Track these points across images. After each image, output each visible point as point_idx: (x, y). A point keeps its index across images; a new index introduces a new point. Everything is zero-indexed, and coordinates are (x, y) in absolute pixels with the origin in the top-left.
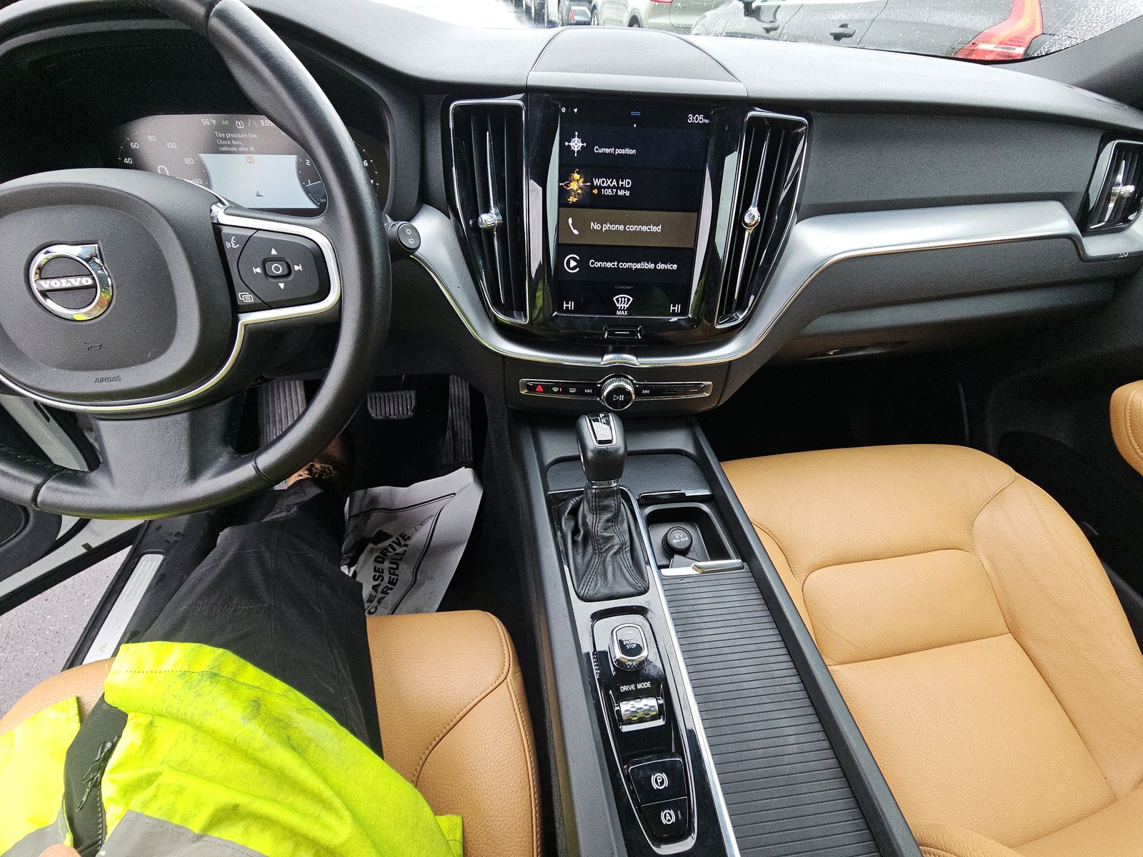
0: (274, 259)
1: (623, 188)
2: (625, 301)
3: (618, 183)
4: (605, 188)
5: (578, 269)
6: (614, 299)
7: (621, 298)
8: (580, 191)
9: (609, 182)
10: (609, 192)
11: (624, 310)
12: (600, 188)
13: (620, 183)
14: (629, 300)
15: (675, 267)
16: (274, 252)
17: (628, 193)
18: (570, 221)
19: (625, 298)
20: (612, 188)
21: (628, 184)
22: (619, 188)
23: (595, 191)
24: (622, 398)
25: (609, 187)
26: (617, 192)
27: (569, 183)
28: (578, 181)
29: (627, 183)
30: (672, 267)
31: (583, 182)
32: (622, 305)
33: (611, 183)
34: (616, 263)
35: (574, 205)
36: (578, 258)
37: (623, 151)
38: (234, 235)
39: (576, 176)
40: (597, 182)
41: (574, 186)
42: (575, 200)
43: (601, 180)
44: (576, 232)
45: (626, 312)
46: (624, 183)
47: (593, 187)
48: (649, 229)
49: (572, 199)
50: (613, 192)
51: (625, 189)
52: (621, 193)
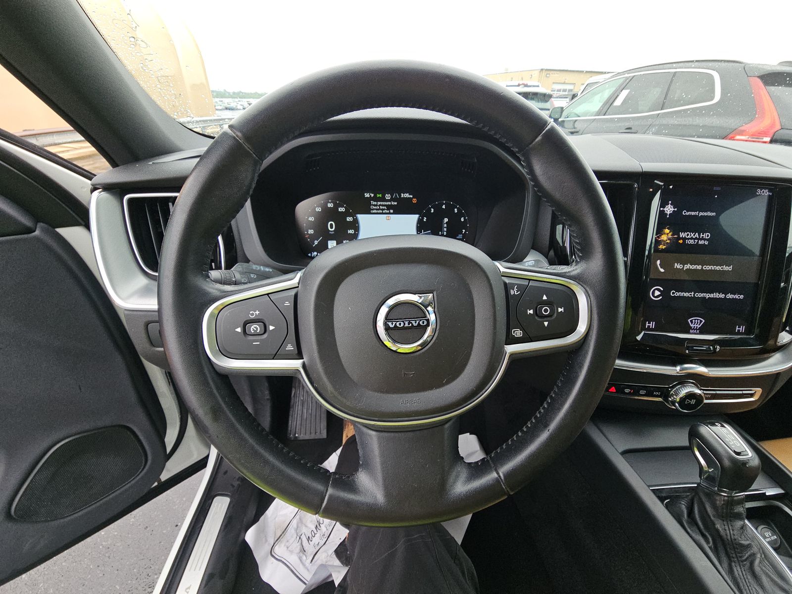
0: (545, 303)
1: (703, 239)
2: (698, 322)
3: (699, 235)
4: (688, 239)
5: (661, 297)
6: (689, 320)
7: (695, 320)
8: (668, 241)
9: (692, 235)
10: (691, 242)
11: (696, 329)
12: (684, 239)
13: (701, 235)
14: (701, 321)
15: (742, 297)
16: (545, 298)
17: (706, 243)
18: (658, 262)
19: (698, 320)
20: (694, 239)
21: (707, 237)
22: (699, 239)
23: (681, 241)
24: (693, 402)
25: (692, 238)
26: (698, 242)
27: (660, 236)
28: (668, 234)
29: (707, 235)
30: (739, 297)
31: (671, 235)
32: (695, 325)
33: (694, 235)
34: (693, 293)
35: (662, 251)
36: (662, 289)
37: (706, 214)
38: (516, 284)
39: (667, 231)
40: (682, 235)
41: (664, 237)
42: (664, 247)
43: (686, 234)
44: (662, 270)
45: (698, 331)
46: (704, 236)
47: (679, 238)
48: (722, 268)
49: (662, 247)
50: (695, 242)
51: (705, 240)
52: (701, 242)
